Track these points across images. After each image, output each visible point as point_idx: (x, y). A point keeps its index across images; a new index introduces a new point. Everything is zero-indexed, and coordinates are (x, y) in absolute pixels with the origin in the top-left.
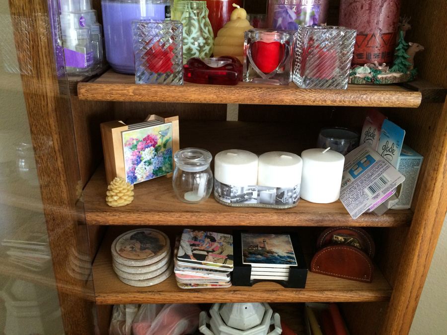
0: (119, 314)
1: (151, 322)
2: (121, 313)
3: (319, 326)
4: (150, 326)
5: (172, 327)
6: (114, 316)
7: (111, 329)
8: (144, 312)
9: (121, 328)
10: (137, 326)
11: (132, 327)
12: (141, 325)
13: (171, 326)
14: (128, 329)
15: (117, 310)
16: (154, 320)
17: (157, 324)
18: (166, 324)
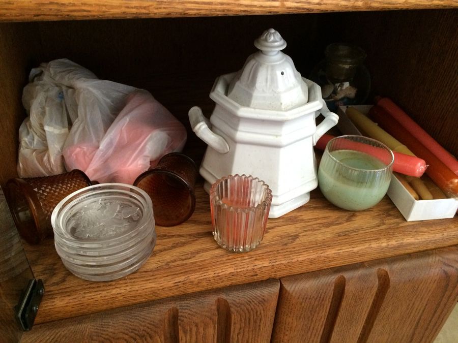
0: (34, 140)
1: (99, 142)
2: (36, 138)
3: (377, 124)
4: (98, 147)
5: (140, 144)
6: (23, 144)
7: (21, 165)
8: (81, 128)
9: (41, 161)
10: (72, 152)
11: (63, 157)
12: (78, 149)
13: (138, 142)
14: (55, 161)
15: (28, 133)
16: (103, 137)
17: (110, 144)
18: (126, 142)
